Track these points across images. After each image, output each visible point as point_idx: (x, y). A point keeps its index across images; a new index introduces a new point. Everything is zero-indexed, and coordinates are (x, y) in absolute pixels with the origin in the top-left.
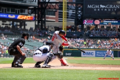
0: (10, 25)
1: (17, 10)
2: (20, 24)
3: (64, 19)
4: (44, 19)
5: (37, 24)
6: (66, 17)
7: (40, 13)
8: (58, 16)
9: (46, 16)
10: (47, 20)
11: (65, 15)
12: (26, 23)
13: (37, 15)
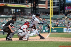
0: (14, 11)
1: (19, 1)
2: (21, 10)
3: (51, 6)
4: (37, 7)
5: (32, 10)
6: (52, 5)
7: (34, 2)
8: (47, 5)
9: (39, 5)
10: (39, 7)
11: (51, 4)
12: (25, 10)
13: (32, 4)
